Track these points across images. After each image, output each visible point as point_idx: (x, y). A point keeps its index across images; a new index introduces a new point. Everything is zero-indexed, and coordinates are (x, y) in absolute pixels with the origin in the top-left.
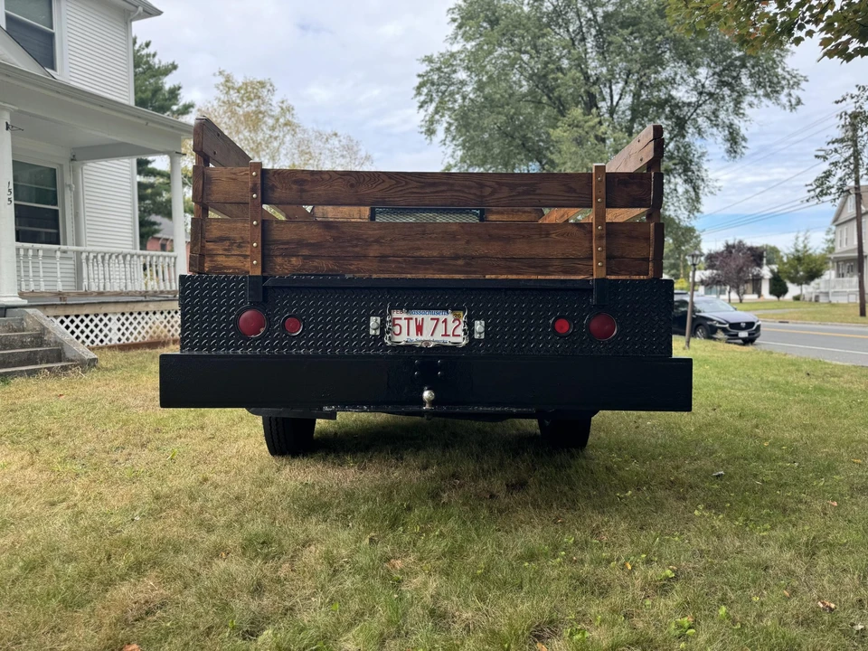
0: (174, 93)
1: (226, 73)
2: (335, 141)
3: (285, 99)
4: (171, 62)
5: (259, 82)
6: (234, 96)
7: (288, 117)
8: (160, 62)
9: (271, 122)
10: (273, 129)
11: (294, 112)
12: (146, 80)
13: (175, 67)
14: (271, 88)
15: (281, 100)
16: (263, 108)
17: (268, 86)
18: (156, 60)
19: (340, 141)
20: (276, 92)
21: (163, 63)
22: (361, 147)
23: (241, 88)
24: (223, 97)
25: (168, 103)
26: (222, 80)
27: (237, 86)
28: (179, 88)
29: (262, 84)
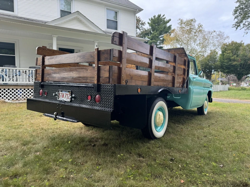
0: (170, 27)
1: (181, 19)
2: (215, 34)
3: (200, 23)
4: (169, 19)
5: (191, 20)
6: (183, 25)
7: (201, 28)
8: (167, 19)
9: (195, 31)
10: (195, 33)
11: (202, 27)
12: (162, 25)
13: (170, 20)
14: (195, 21)
15: (198, 24)
16: (192, 27)
17: (194, 20)
18: (165, 19)
19: (216, 33)
20: (196, 22)
21: (167, 20)
22: (225, 34)
23: (185, 22)
24: (180, 26)
25: (168, 30)
26: (180, 21)
27: (184, 22)
28: (171, 25)
29: (192, 20)
